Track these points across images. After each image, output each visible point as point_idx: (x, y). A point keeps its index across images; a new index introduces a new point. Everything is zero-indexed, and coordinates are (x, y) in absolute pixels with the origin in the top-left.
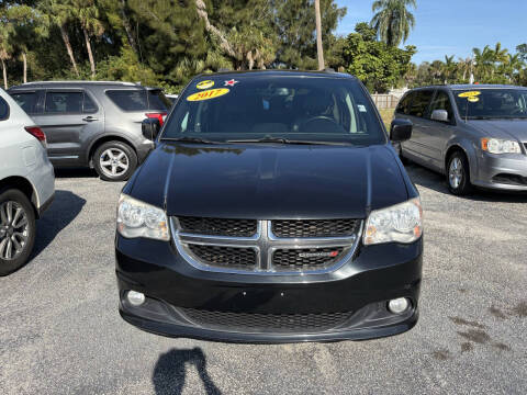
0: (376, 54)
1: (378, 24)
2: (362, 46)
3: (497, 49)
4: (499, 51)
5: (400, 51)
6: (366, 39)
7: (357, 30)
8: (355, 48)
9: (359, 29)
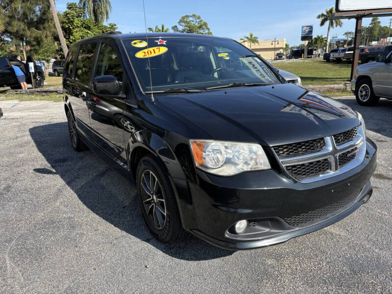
0: (88, 28)
1: (84, 4)
2: (77, 21)
3: (163, 28)
4: (164, 30)
5: (106, 27)
6: (78, 16)
7: (69, 8)
8: (72, 22)
9: (70, 7)
